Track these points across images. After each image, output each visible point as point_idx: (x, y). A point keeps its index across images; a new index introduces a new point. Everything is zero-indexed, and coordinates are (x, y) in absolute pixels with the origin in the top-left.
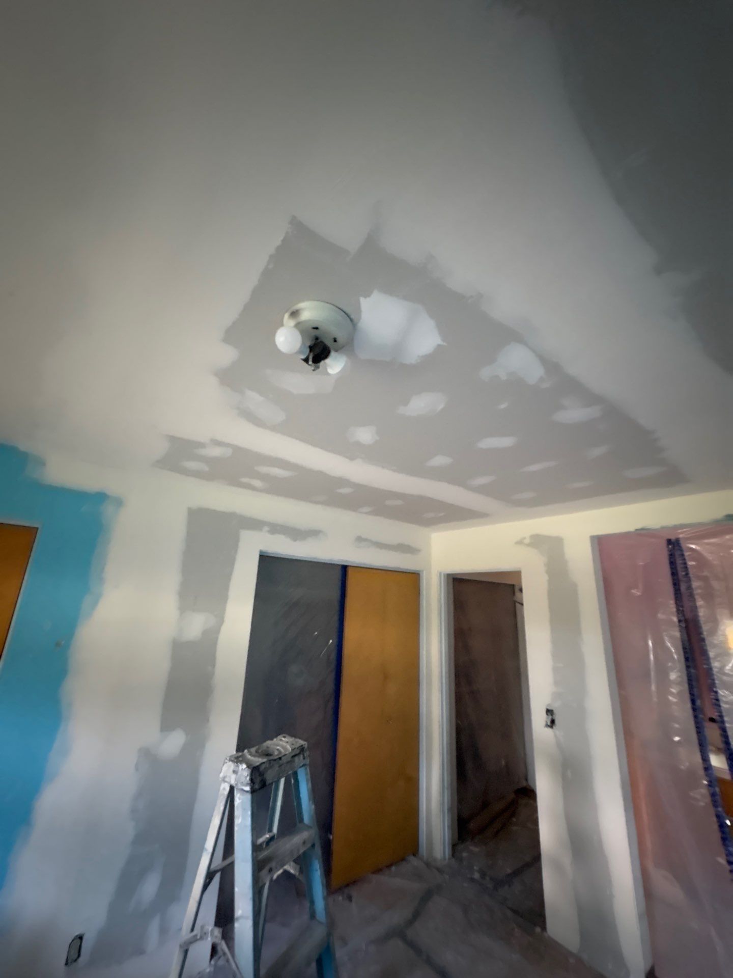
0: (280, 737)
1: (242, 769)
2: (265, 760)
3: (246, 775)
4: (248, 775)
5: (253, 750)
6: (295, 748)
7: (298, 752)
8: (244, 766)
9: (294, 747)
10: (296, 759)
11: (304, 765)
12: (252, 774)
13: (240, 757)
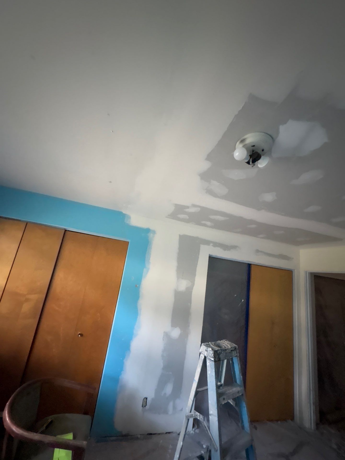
0: (224, 340)
1: (210, 350)
2: (219, 349)
4: (212, 353)
5: (213, 343)
6: (232, 347)
7: (234, 349)
10: (233, 352)
11: (236, 356)
12: (214, 354)
13: (208, 344)
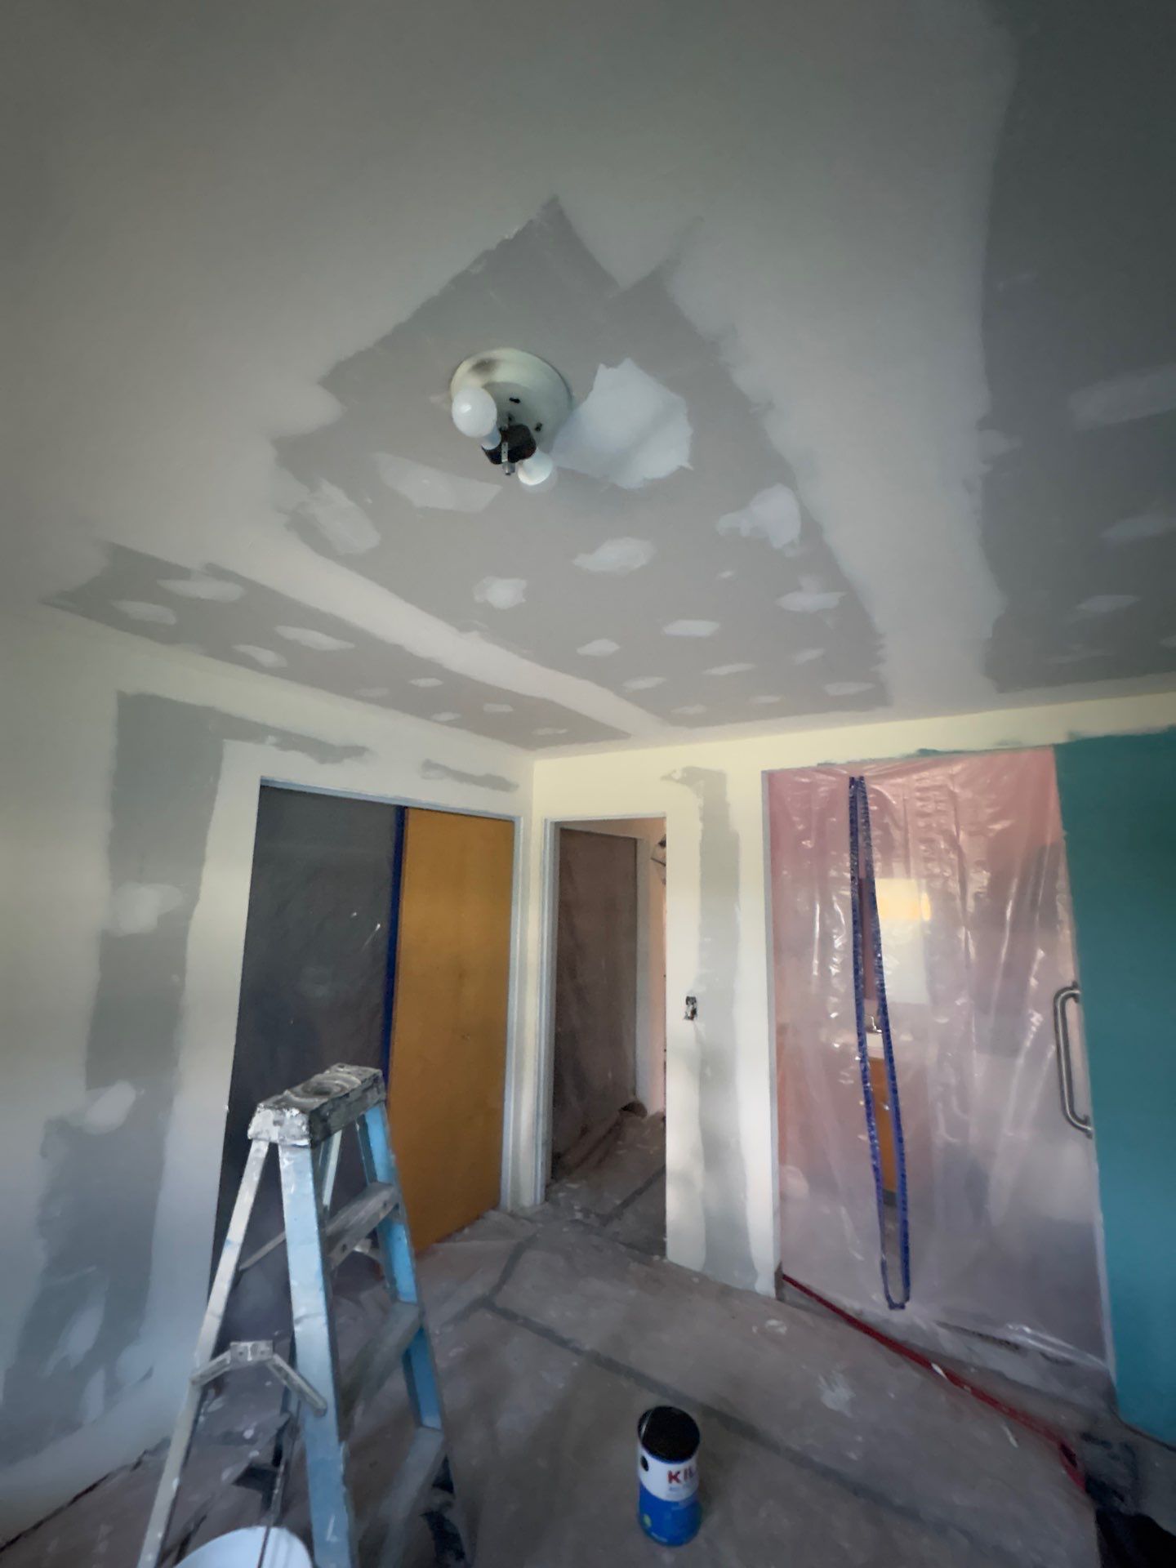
0: (335, 1067)
1: (292, 1116)
2: (325, 1100)
3: (300, 1124)
4: (303, 1124)
5: (298, 1088)
6: (366, 1080)
7: (370, 1084)
8: (295, 1112)
9: (363, 1077)
10: (369, 1094)
11: (378, 1102)
12: (310, 1123)
13: (281, 1100)
